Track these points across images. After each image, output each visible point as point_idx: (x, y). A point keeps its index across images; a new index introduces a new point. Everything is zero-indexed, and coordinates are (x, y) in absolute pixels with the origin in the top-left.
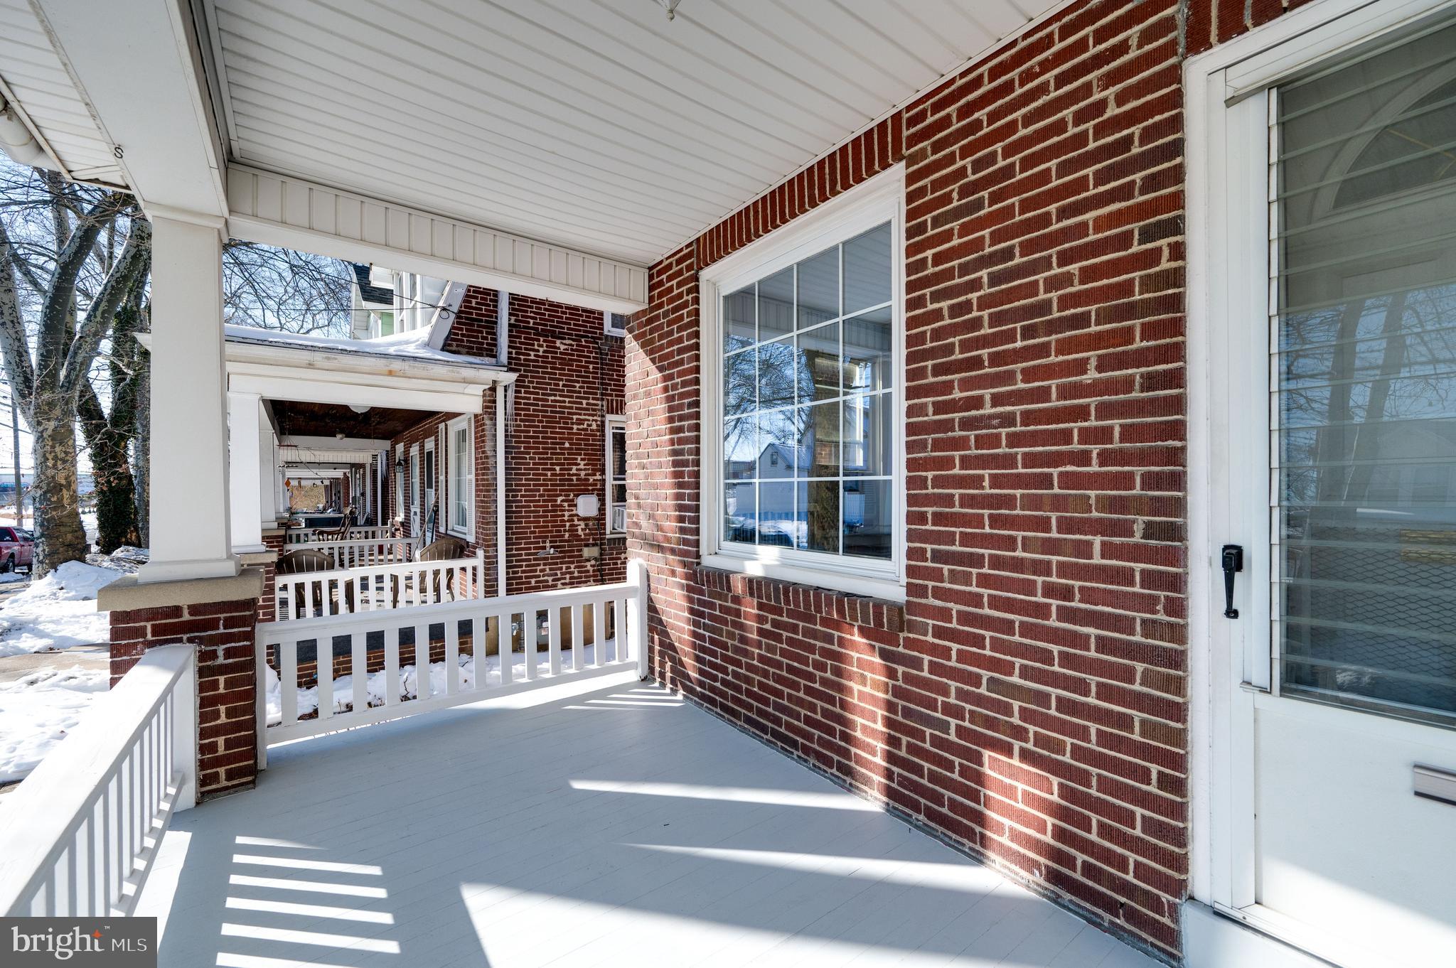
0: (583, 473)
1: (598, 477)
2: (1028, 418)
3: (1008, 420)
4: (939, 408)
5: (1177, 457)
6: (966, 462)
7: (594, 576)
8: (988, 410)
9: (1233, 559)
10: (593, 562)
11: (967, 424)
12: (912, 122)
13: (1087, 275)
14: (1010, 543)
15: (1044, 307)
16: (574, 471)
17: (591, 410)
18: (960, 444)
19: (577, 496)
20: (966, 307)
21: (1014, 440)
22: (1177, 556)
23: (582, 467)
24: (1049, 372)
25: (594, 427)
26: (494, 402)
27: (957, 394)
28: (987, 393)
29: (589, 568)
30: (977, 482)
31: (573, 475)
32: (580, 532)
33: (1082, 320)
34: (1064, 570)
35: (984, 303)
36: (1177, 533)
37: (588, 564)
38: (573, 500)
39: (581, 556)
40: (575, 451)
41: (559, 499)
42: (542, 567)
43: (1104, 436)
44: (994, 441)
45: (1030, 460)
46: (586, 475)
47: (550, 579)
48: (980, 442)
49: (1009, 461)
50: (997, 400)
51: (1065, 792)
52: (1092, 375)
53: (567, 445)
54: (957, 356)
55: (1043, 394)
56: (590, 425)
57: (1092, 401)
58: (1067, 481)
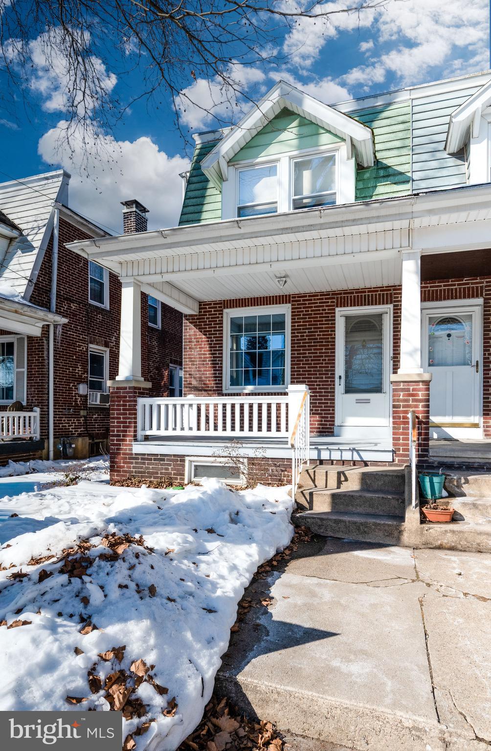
0: (80, 372)
1: (86, 375)
2: (314, 357)
3: (311, 357)
4: (298, 354)
5: (334, 363)
6: (303, 364)
7: (83, 425)
8: (307, 355)
9: (340, 377)
10: (83, 419)
11: (303, 357)
12: (293, 297)
13: (323, 335)
14: (311, 378)
15: (317, 339)
16: (77, 371)
17: (84, 340)
18: (302, 361)
19: (78, 384)
20: (303, 336)
21: (312, 360)
22: (334, 378)
23: (80, 369)
24: (317, 349)
25: (85, 350)
26: (48, 331)
27: (302, 352)
28: (307, 352)
29: (82, 421)
30: (305, 368)
31: (77, 373)
32: (79, 403)
33: (322, 342)
34: (319, 381)
35: (307, 336)
36: (334, 374)
37: (81, 419)
38: (76, 386)
39: (79, 415)
40: (77, 361)
41: (71, 385)
42: (64, 419)
43: (325, 360)
44: (308, 360)
45: (314, 364)
46: (81, 373)
47: (67, 425)
48: (306, 360)
49: (311, 364)
50: (309, 353)
51: (319, 417)
52: (324, 351)
53: (74, 358)
54: (302, 345)
55: (316, 353)
56: (83, 348)
57: (324, 355)
58: (320, 367)
